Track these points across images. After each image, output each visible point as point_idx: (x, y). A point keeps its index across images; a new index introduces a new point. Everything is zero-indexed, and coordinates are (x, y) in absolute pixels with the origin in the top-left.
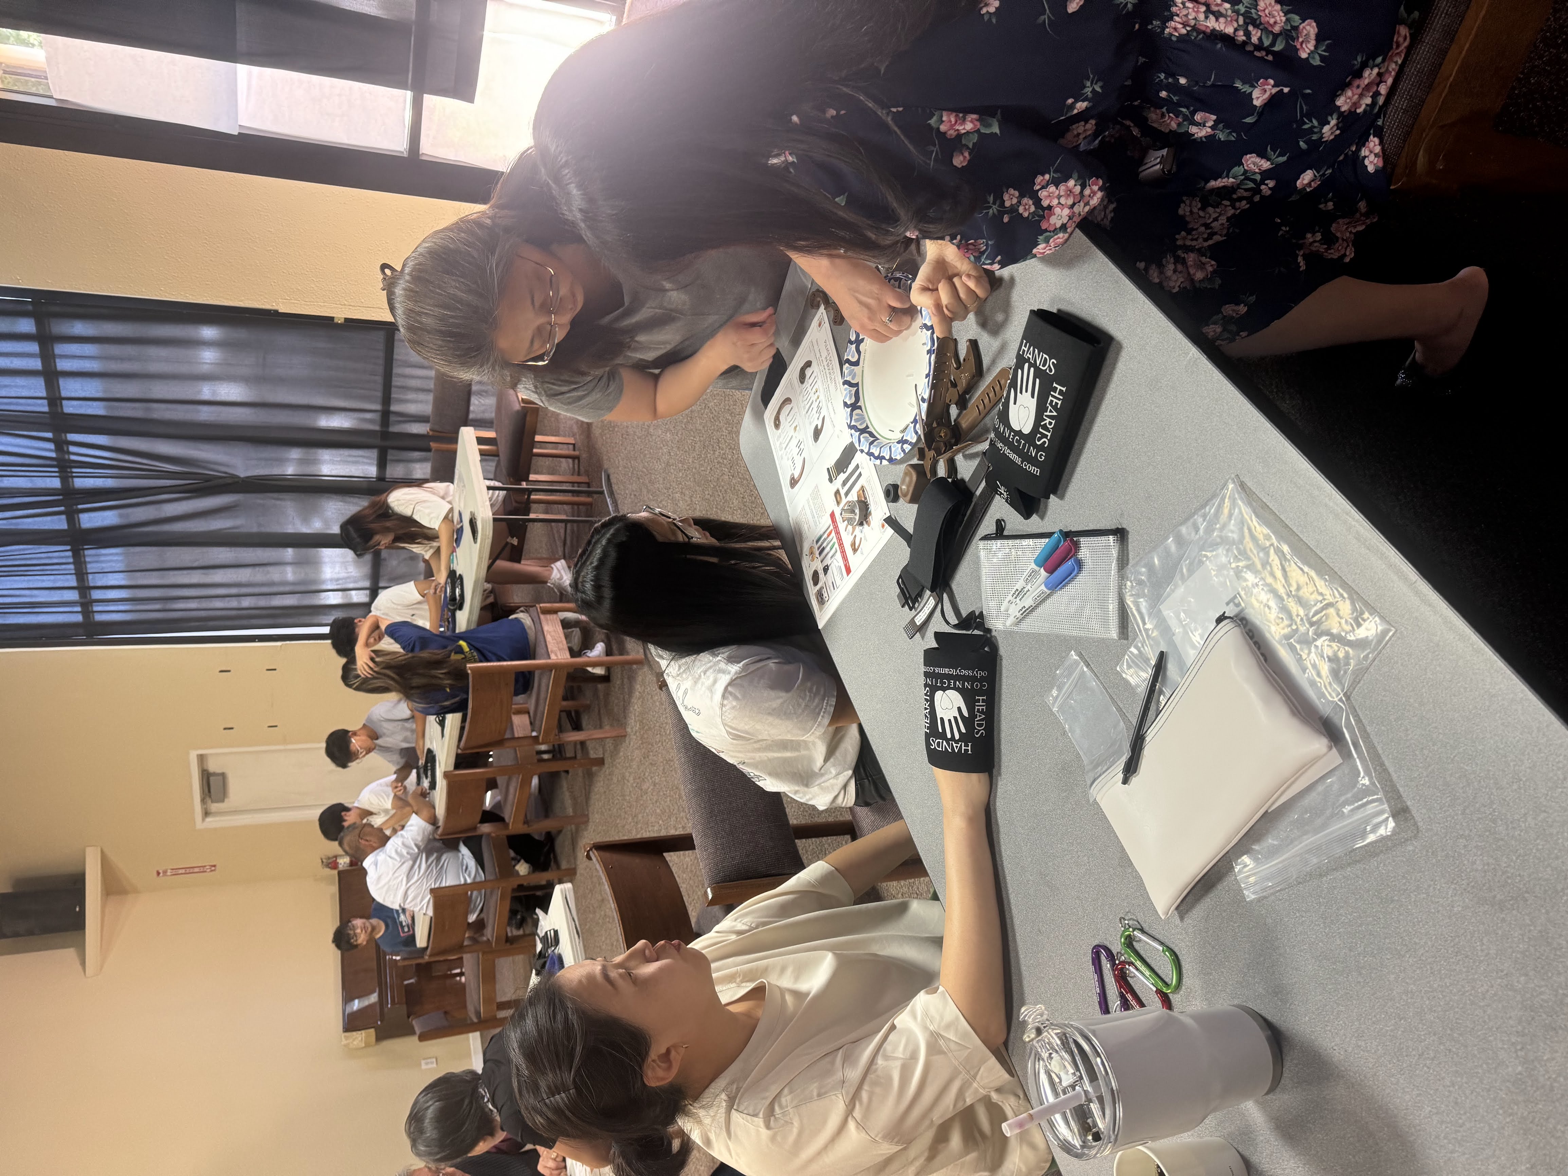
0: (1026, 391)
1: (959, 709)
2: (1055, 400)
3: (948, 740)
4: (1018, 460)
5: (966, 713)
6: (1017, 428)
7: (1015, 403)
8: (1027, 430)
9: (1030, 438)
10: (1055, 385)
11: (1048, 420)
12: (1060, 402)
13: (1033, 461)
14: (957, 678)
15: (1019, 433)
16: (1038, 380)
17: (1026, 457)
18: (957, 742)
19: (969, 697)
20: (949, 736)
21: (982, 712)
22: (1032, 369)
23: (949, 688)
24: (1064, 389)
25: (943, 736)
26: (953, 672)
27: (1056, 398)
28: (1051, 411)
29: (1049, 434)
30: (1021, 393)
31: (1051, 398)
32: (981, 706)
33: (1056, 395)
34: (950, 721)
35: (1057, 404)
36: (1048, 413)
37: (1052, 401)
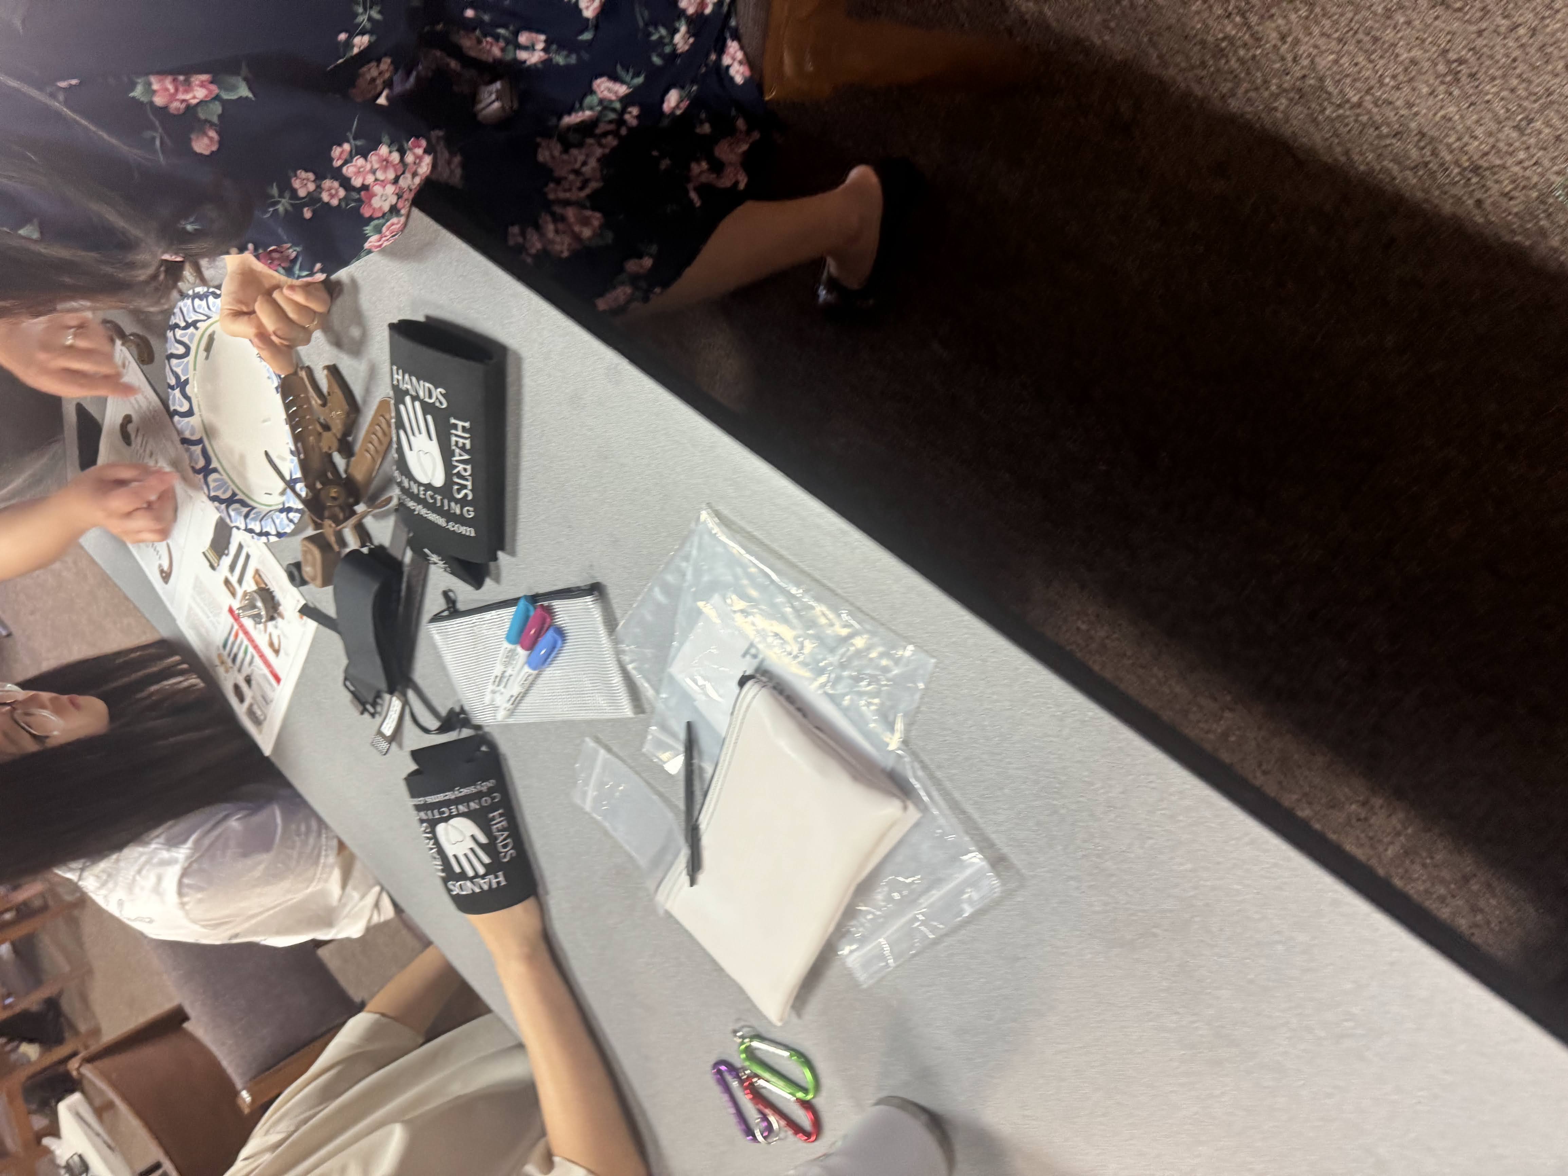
0: (420, 433)
1: (473, 837)
2: (461, 441)
3: (471, 879)
4: (441, 521)
5: (483, 839)
6: (425, 481)
7: (411, 449)
8: (439, 480)
9: (446, 490)
10: (453, 421)
11: (461, 467)
12: (468, 442)
13: (460, 520)
14: (457, 801)
15: (429, 487)
16: (429, 418)
17: (449, 516)
18: (483, 877)
19: (480, 818)
20: (471, 873)
21: (503, 830)
22: (417, 404)
23: (451, 817)
24: (467, 425)
25: (463, 876)
26: (450, 795)
27: (460, 437)
28: (461, 455)
29: (469, 484)
30: (413, 434)
31: (454, 439)
32: (499, 822)
33: (460, 433)
34: (466, 855)
35: (464, 444)
36: (457, 458)
37: (457, 442)
